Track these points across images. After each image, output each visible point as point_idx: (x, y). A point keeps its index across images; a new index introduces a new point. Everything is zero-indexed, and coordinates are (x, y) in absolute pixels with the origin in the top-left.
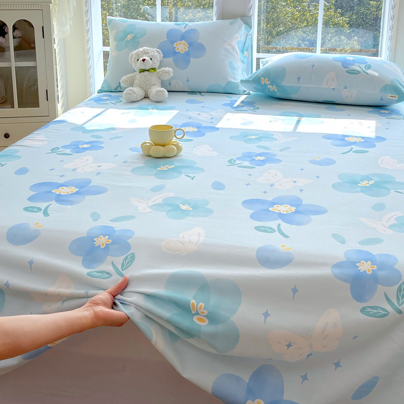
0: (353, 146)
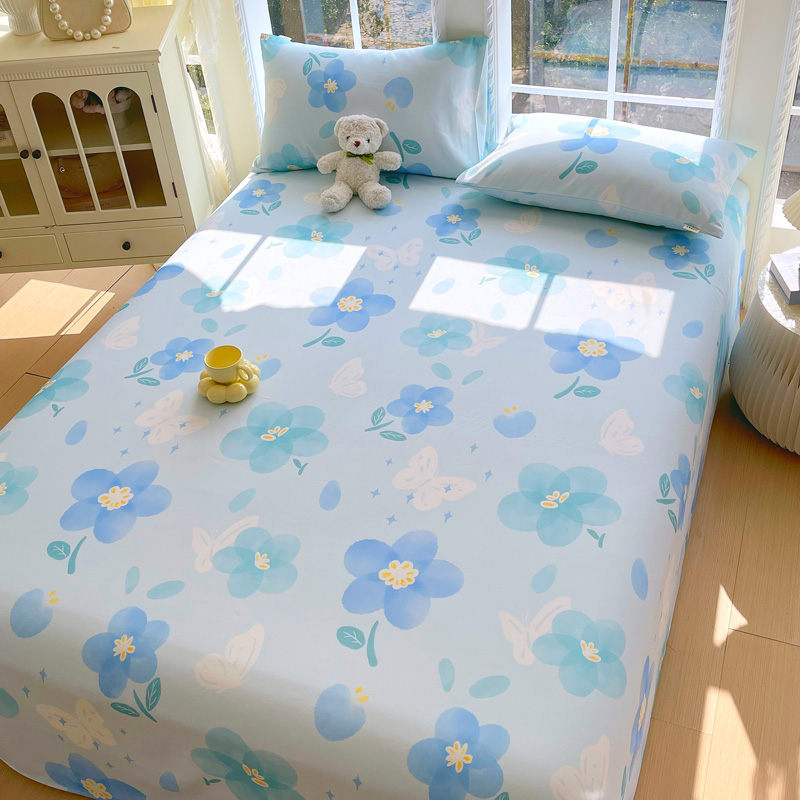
0: (582, 372)
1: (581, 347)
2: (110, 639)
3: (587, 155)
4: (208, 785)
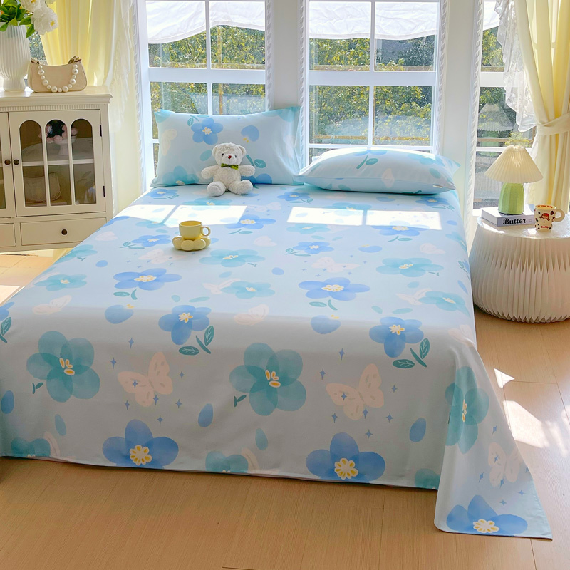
0: (399, 235)
1: (393, 228)
3: (370, 156)
4: (235, 405)
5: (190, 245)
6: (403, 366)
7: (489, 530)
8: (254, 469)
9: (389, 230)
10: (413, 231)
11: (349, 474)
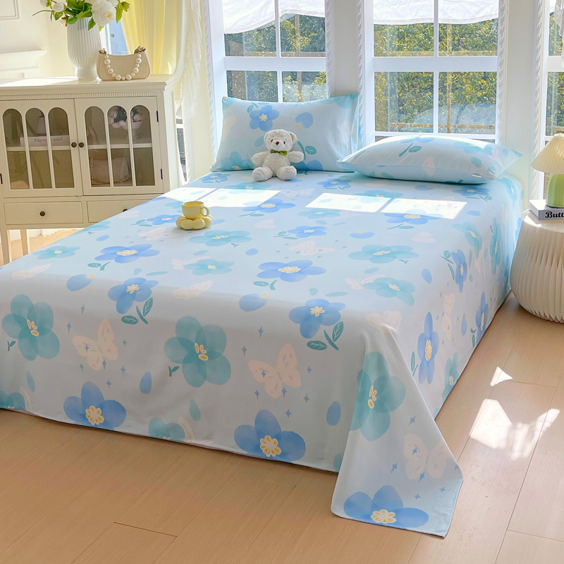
0: (404, 222)
1: (405, 217)
2: (125, 286)
3: (416, 144)
4: (170, 376)
5: (190, 224)
6: (317, 348)
7: (385, 521)
8: (190, 438)
9: (400, 218)
10: (423, 219)
11: (273, 452)
